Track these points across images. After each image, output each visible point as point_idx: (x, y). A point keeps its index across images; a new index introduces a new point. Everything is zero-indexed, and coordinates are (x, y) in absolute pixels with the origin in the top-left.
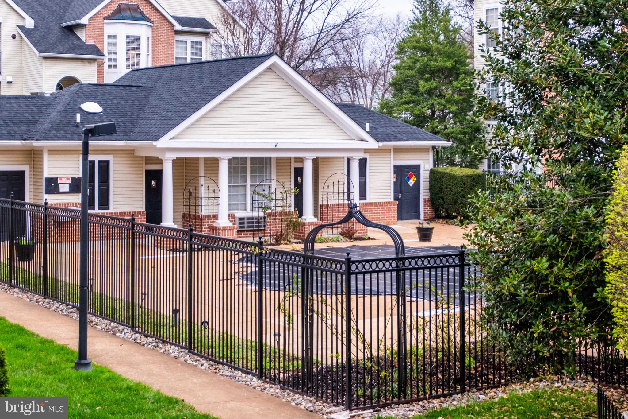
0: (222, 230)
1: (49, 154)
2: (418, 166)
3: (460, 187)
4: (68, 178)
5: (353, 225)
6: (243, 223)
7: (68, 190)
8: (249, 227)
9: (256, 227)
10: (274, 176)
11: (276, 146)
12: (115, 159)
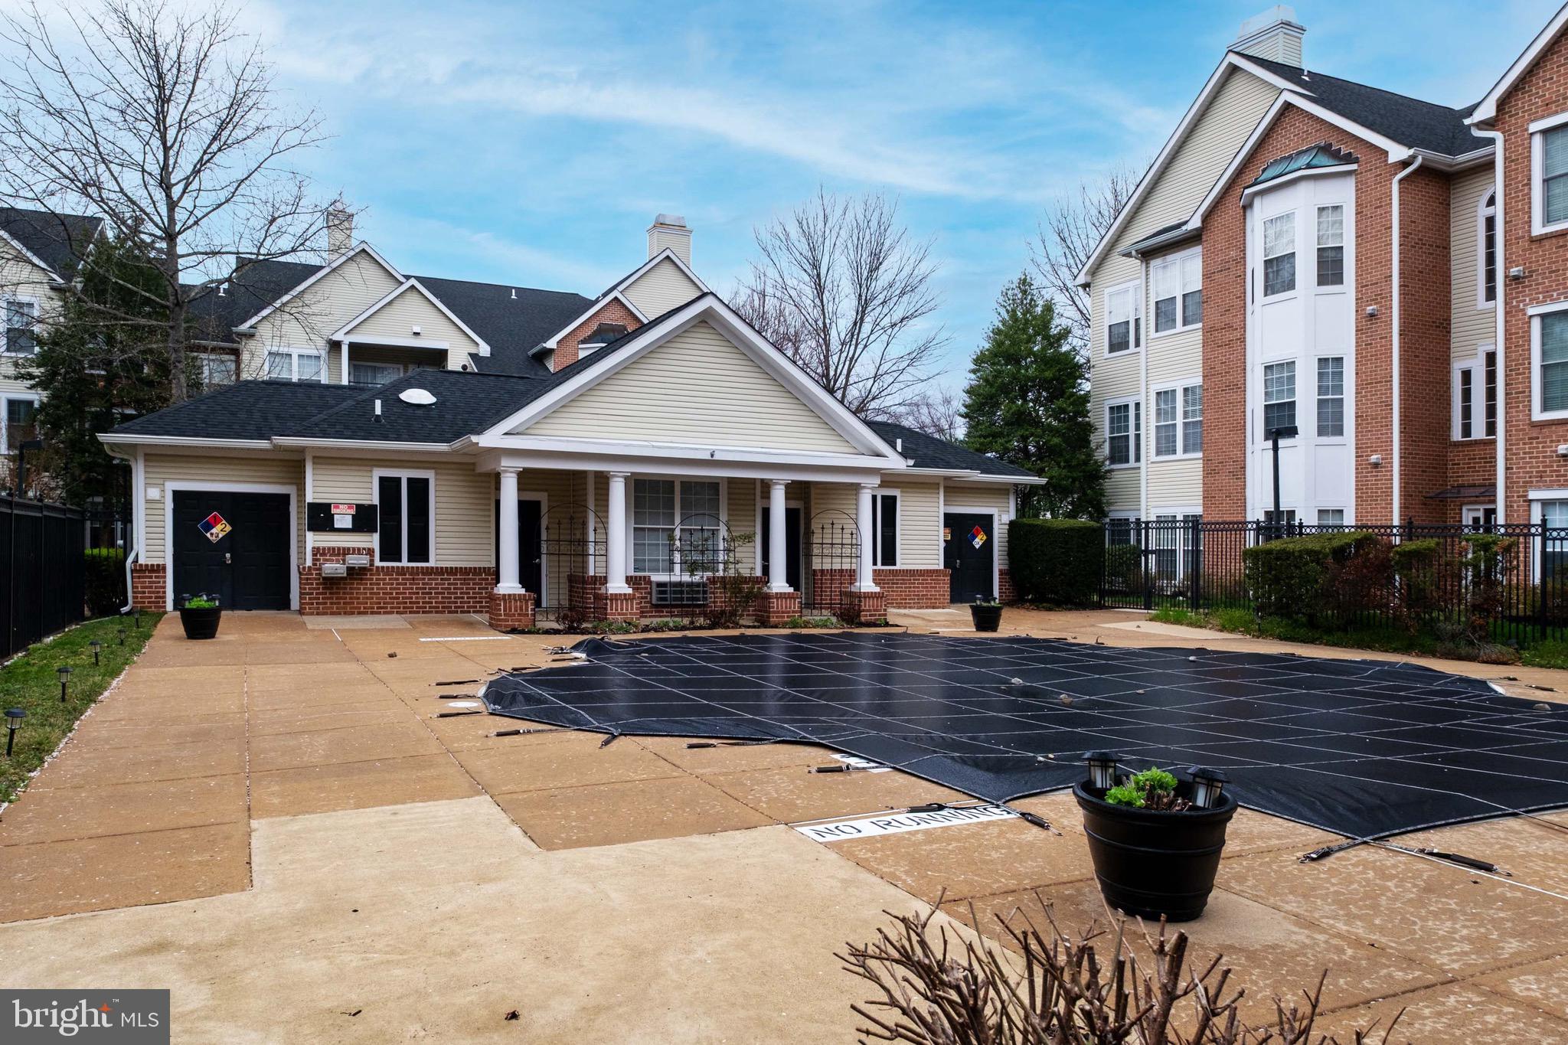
0: (611, 600)
1: (314, 463)
2: (990, 517)
3: (1060, 547)
4: (350, 506)
5: (860, 601)
6: (665, 592)
7: (350, 526)
8: (675, 599)
9: (688, 599)
10: (723, 517)
11: (712, 456)
12: (438, 477)
